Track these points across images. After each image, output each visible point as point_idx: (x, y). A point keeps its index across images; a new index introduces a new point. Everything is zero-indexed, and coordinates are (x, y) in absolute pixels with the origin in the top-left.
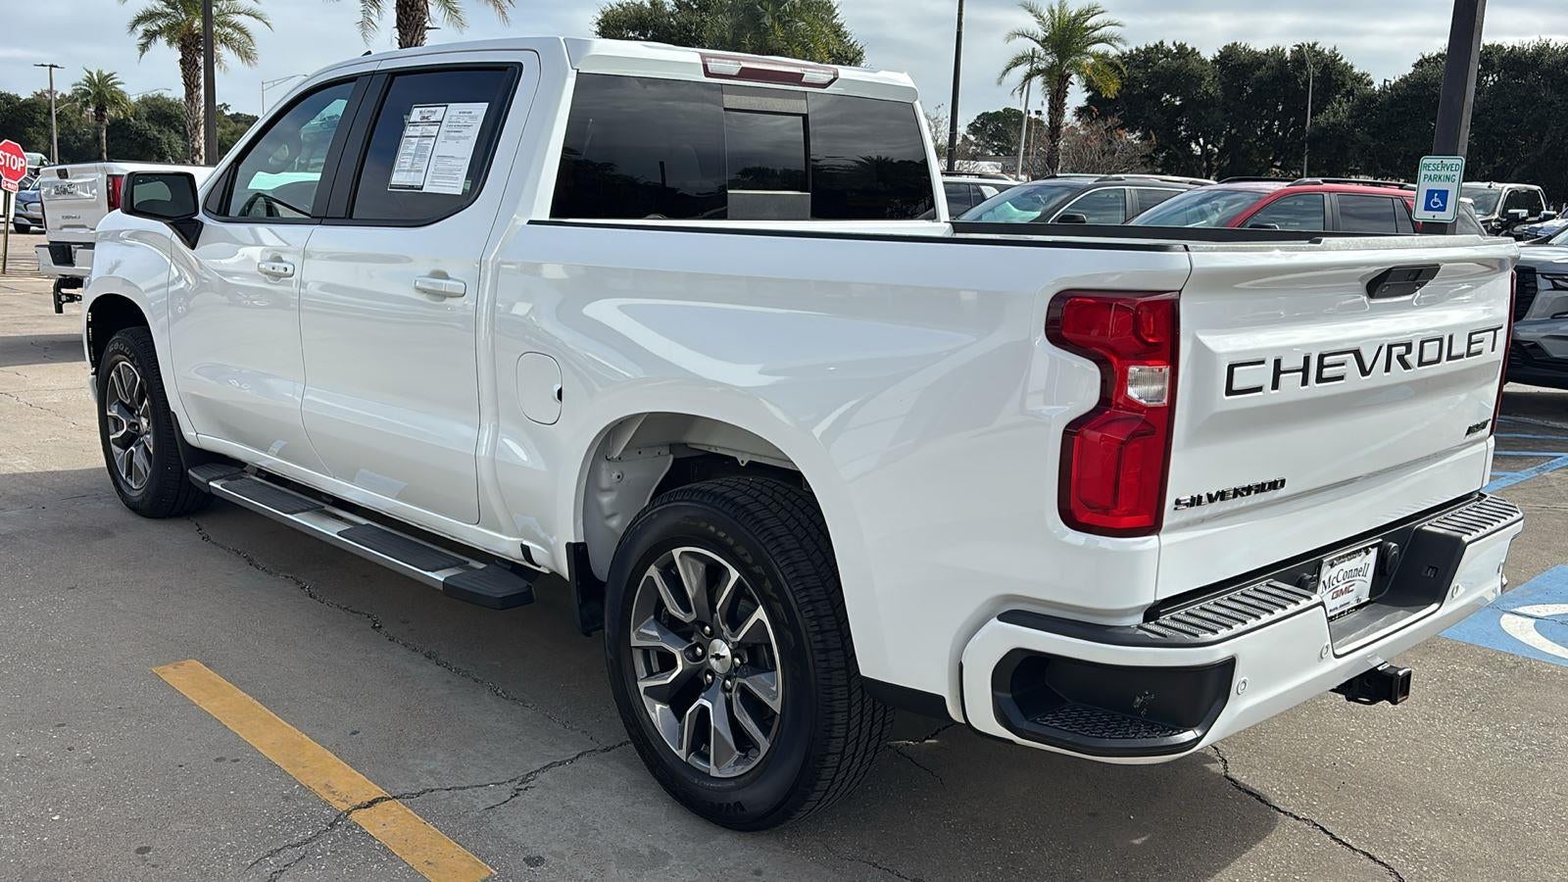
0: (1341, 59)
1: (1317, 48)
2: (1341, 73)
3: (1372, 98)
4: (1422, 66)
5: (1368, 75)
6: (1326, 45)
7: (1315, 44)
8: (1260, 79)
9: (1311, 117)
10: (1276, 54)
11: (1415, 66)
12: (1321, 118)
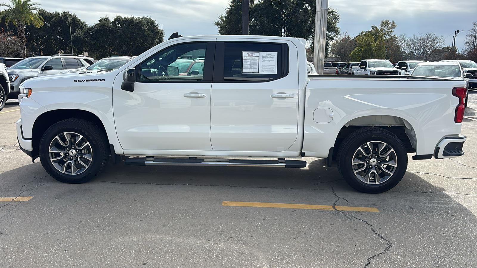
0: (77, 17)
1: (69, 13)
2: (78, 21)
3: (89, 30)
4: (101, 21)
5: (85, 23)
6: (72, 13)
7: (68, 12)
8: (54, 22)
9: (72, 34)
10: (56, 14)
11: (99, 21)
12: (75, 35)
